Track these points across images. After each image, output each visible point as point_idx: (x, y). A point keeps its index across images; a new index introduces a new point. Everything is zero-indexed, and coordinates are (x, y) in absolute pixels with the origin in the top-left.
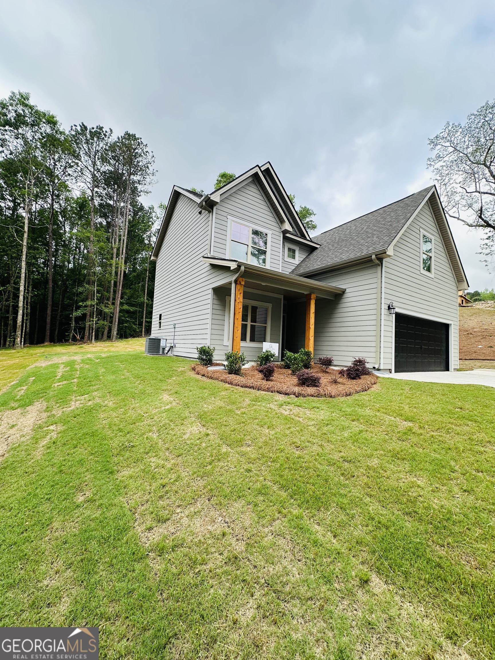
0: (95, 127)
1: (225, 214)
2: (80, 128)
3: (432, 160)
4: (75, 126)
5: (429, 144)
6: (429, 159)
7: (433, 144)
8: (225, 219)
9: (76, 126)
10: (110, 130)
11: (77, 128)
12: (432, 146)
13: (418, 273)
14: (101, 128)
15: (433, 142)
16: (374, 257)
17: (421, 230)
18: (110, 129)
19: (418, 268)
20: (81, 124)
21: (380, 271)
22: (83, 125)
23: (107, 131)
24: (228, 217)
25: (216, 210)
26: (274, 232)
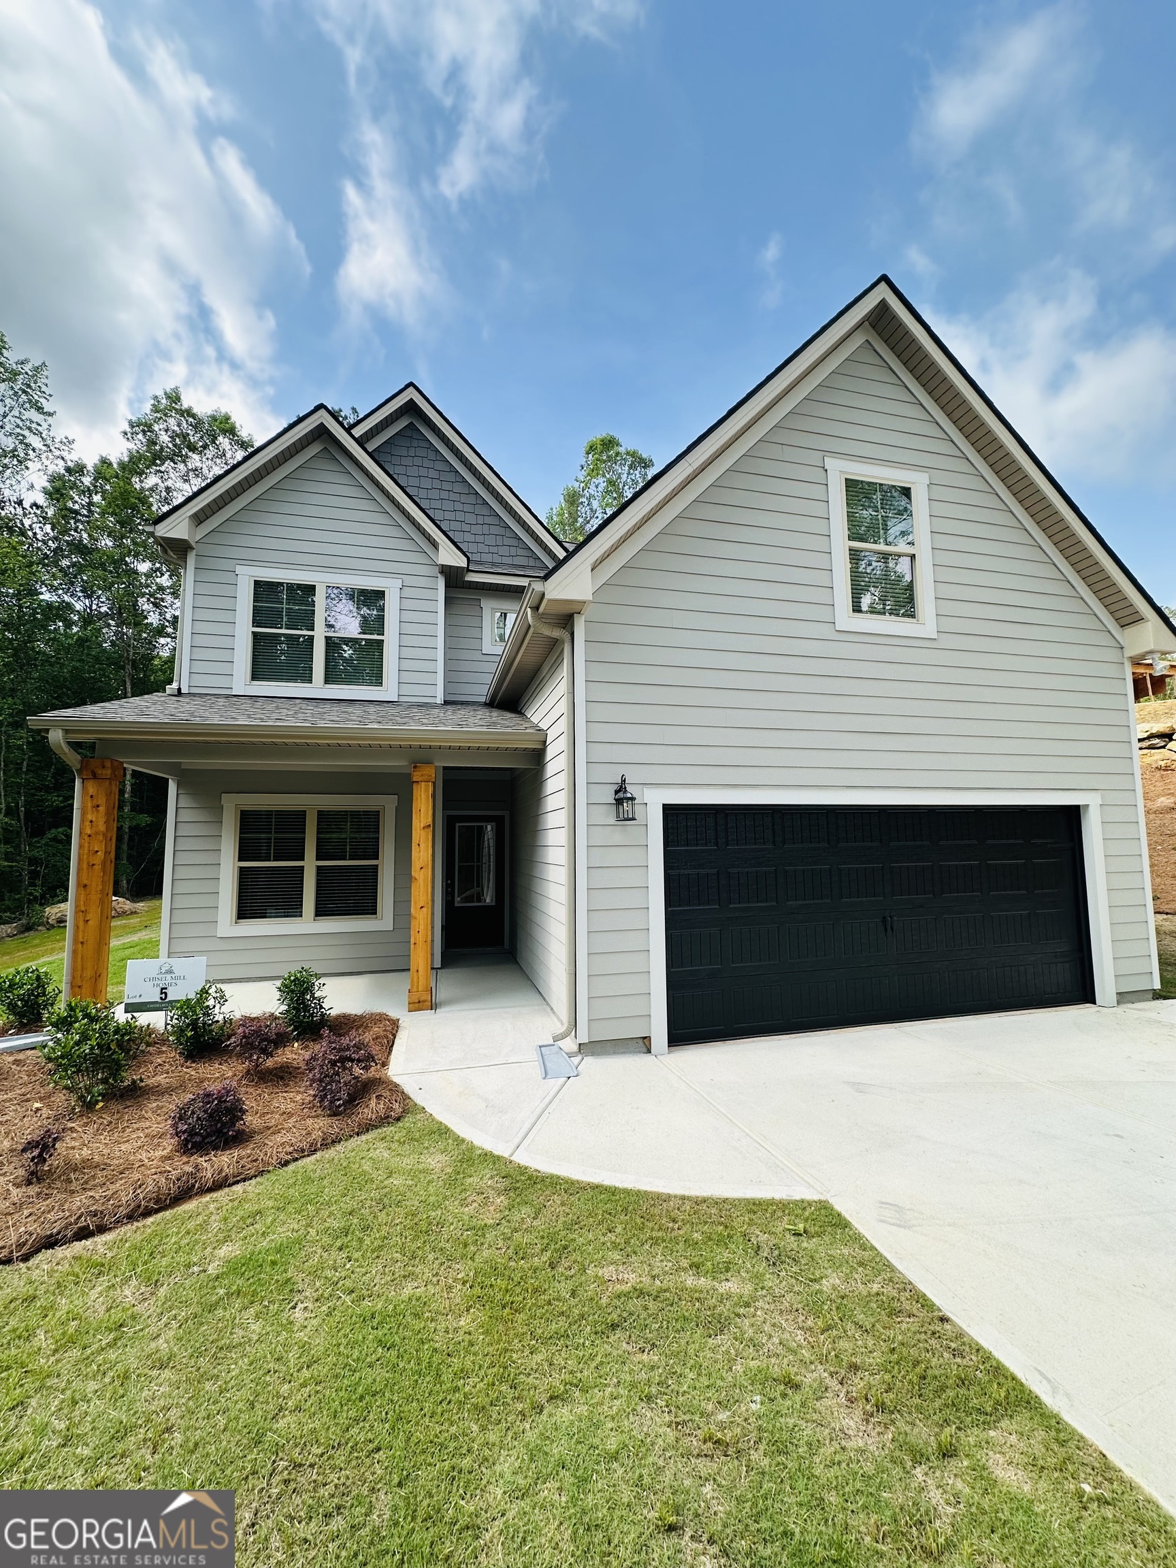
1: (230, 565)
8: (230, 578)
13: (825, 631)
24: (239, 569)
25: (196, 561)
26: (409, 581)
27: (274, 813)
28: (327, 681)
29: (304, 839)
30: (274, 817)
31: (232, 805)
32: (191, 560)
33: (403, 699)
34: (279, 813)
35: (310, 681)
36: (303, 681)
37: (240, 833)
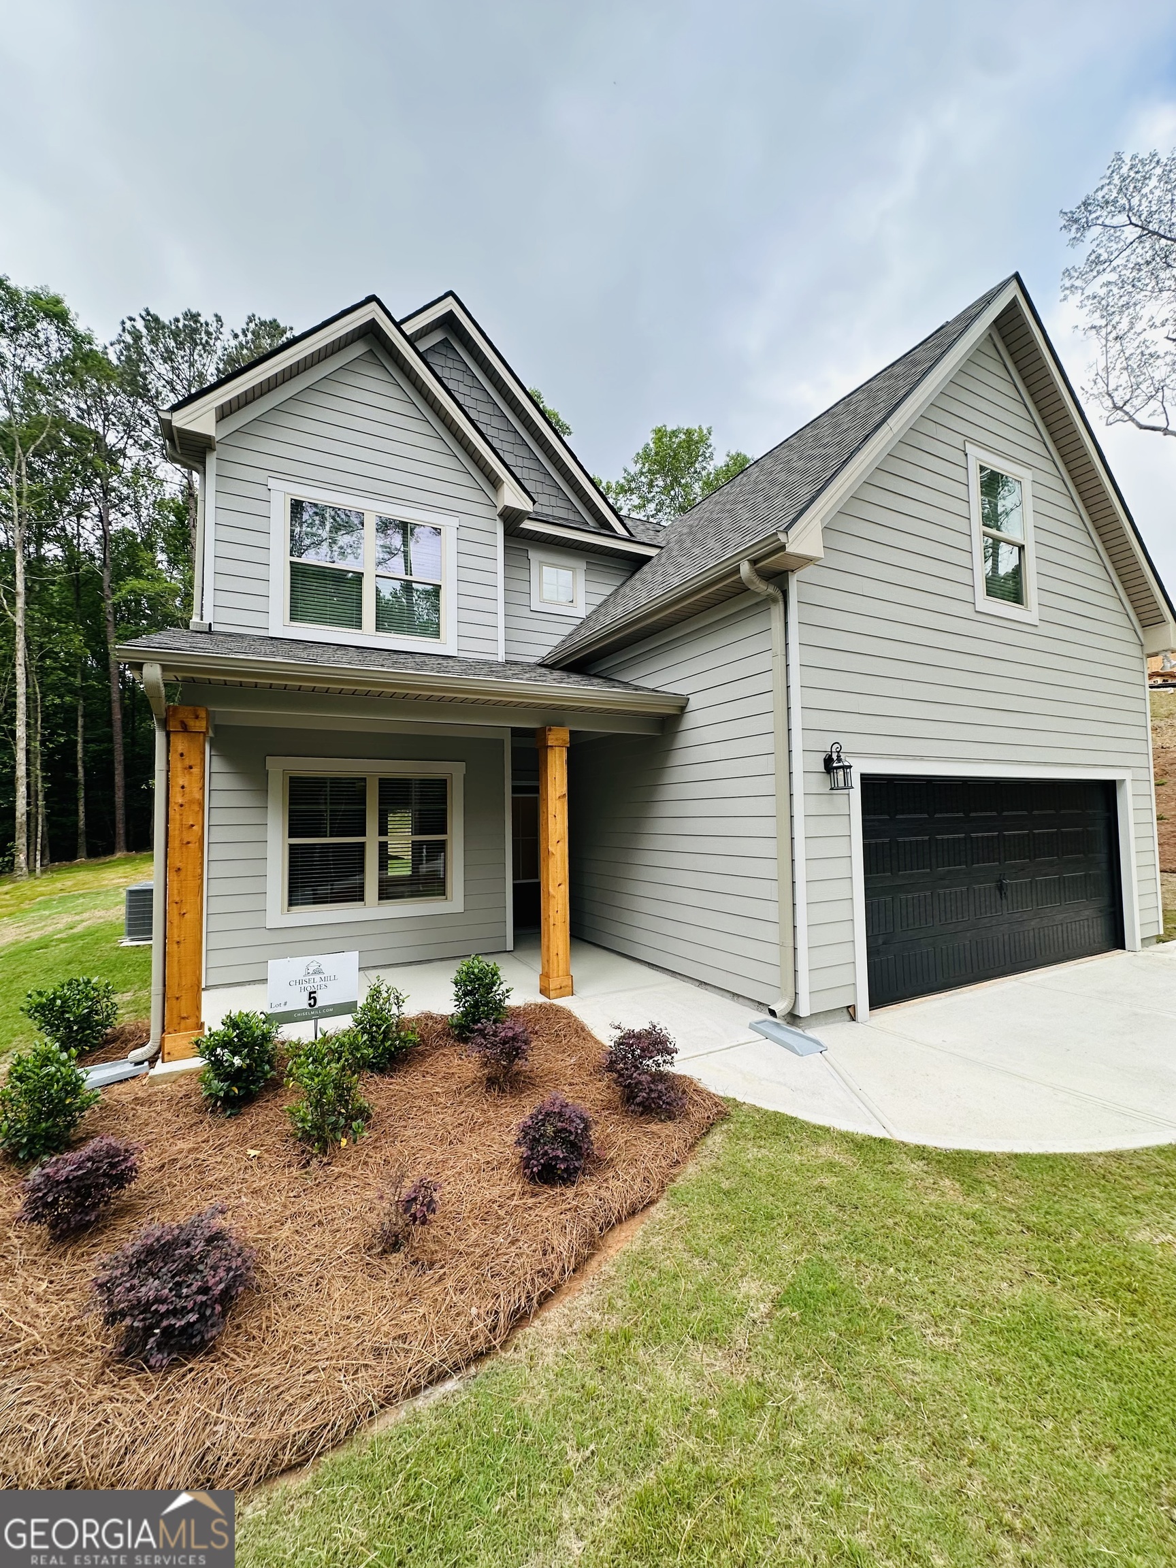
0: (181, 317)
1: (261, 476)
2: (142, 322)
3: (1076, 275)
4: (131, 319)
5: (1065, 227)
6: (1067, 273)
7: (1075, 226)
8: (260, 492)
9: (134, 320)
10: (214, 319)
11: (135, 324)
12: (1073, 234)
13: (966, 611)
14: (195, 317)
15: (1076, 221)
16: (745, 568)
17: (970, 448)
18: (216, 316)
19: (965, 593)
20: (144, 314)
21: (777, 625)
22: (148, 314)
23: (210, 322)
24: (272, 483)
25: (218, 466)
26: (467, 520)
27: (328, 781)
28: (379, 627)
29: (364, 811)
30: (328, 785)
31: (279, 769)
32: (211, 461)
33: (462, 654)
34: (335, 781)
35: (360, 627)
36: (351, 626)
37: (290, 804)
